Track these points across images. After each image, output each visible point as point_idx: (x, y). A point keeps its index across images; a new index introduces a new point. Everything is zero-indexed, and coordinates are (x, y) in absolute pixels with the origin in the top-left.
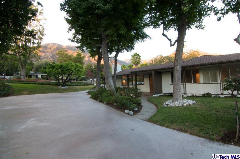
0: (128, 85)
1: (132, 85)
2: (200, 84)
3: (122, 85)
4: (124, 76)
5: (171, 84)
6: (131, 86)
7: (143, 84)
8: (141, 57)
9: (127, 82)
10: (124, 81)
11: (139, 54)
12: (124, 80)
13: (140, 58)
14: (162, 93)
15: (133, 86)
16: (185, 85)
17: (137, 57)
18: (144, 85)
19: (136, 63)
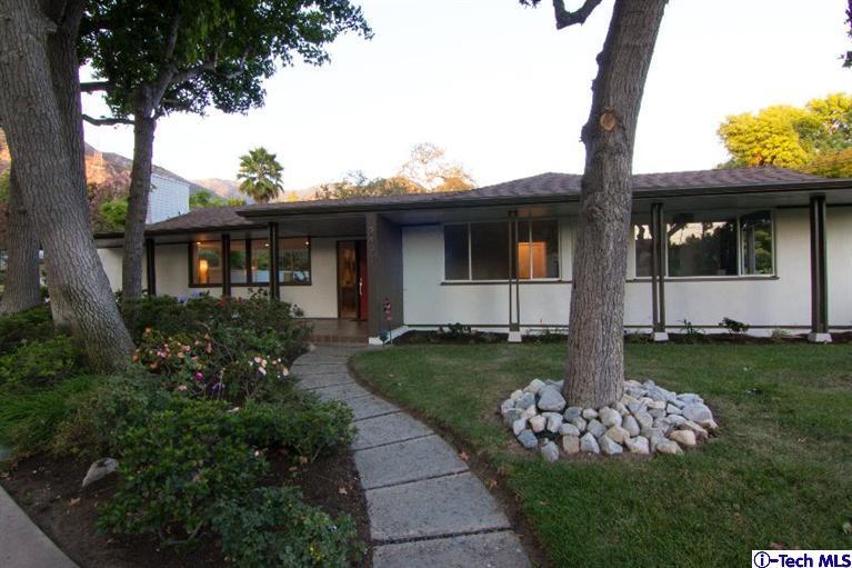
0: (227, 286)
1: (249, 283)
2: (560, 282)
3: (192, 285)
4: (203, 237)
5: (443, 284)
6: (240, 293)
7: (307, 283)
8: (282, 169)
9: (220, 268)
10: (204, 266)
11: (274, 156)
12: (203, 257)
13: (279, 175)
14: (401, 324)
15: (256, 289)
16: (514, 287)
17: (266, 166)
18: (309, 284)
19: (263, 190)
